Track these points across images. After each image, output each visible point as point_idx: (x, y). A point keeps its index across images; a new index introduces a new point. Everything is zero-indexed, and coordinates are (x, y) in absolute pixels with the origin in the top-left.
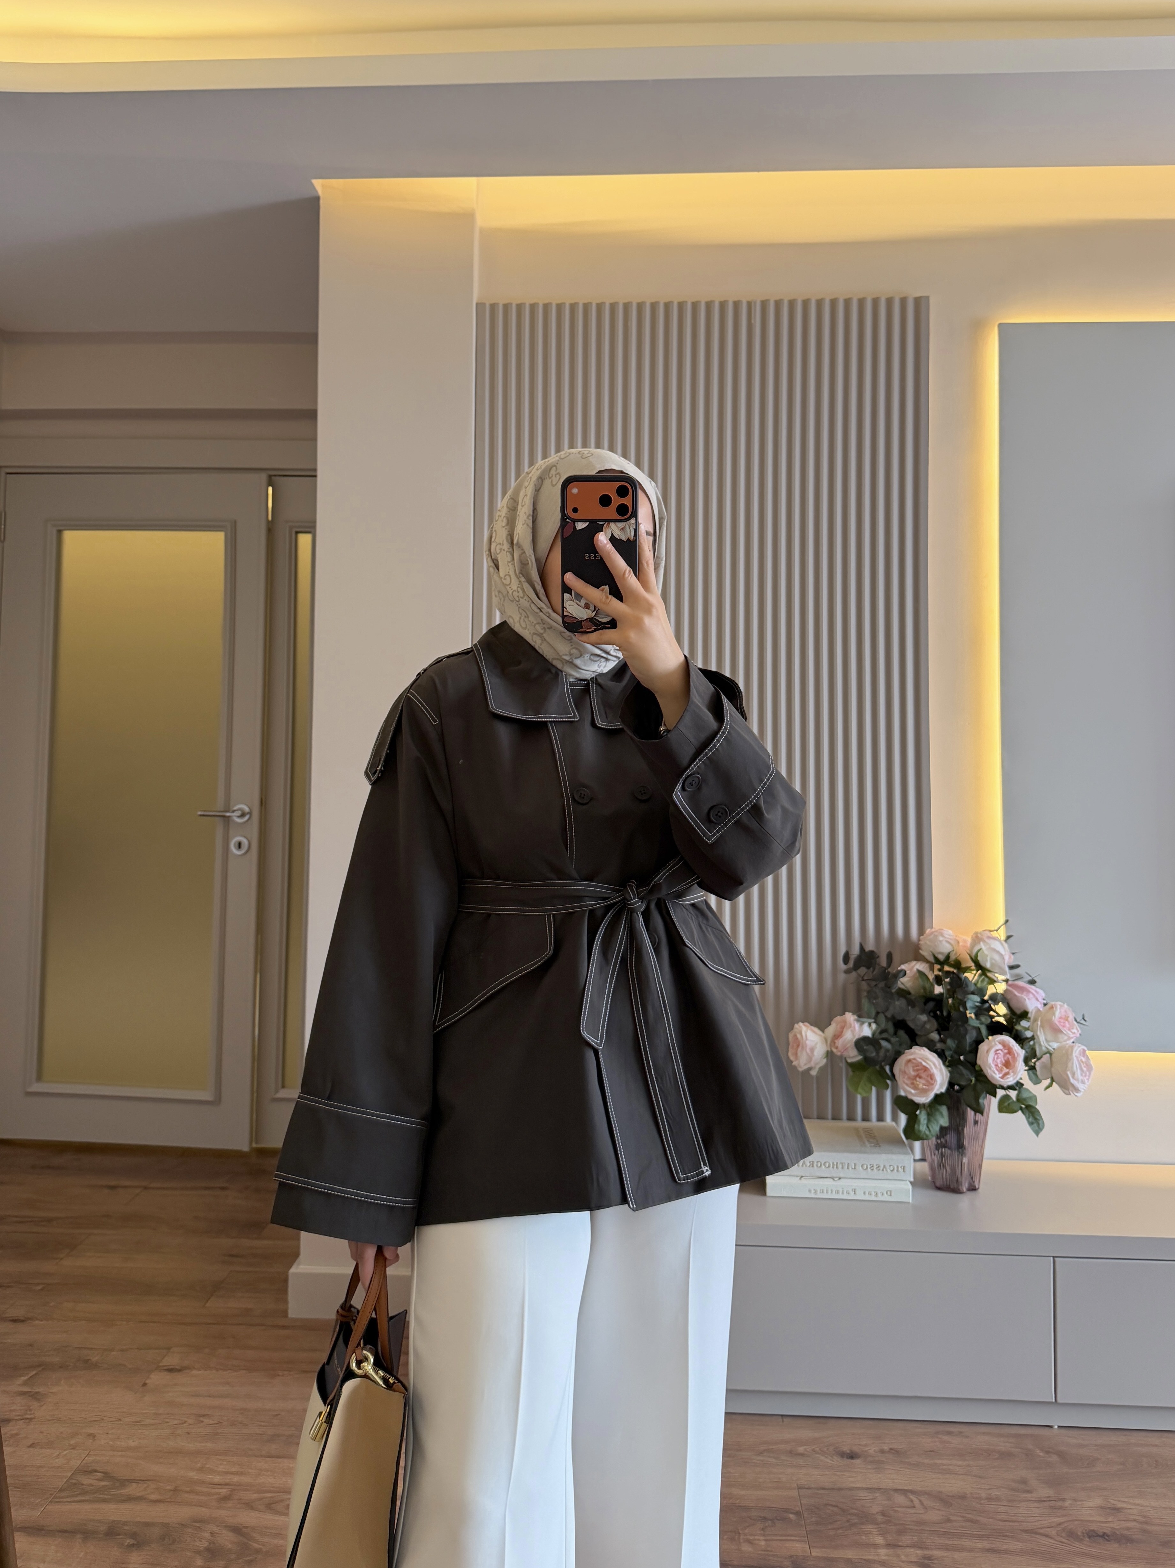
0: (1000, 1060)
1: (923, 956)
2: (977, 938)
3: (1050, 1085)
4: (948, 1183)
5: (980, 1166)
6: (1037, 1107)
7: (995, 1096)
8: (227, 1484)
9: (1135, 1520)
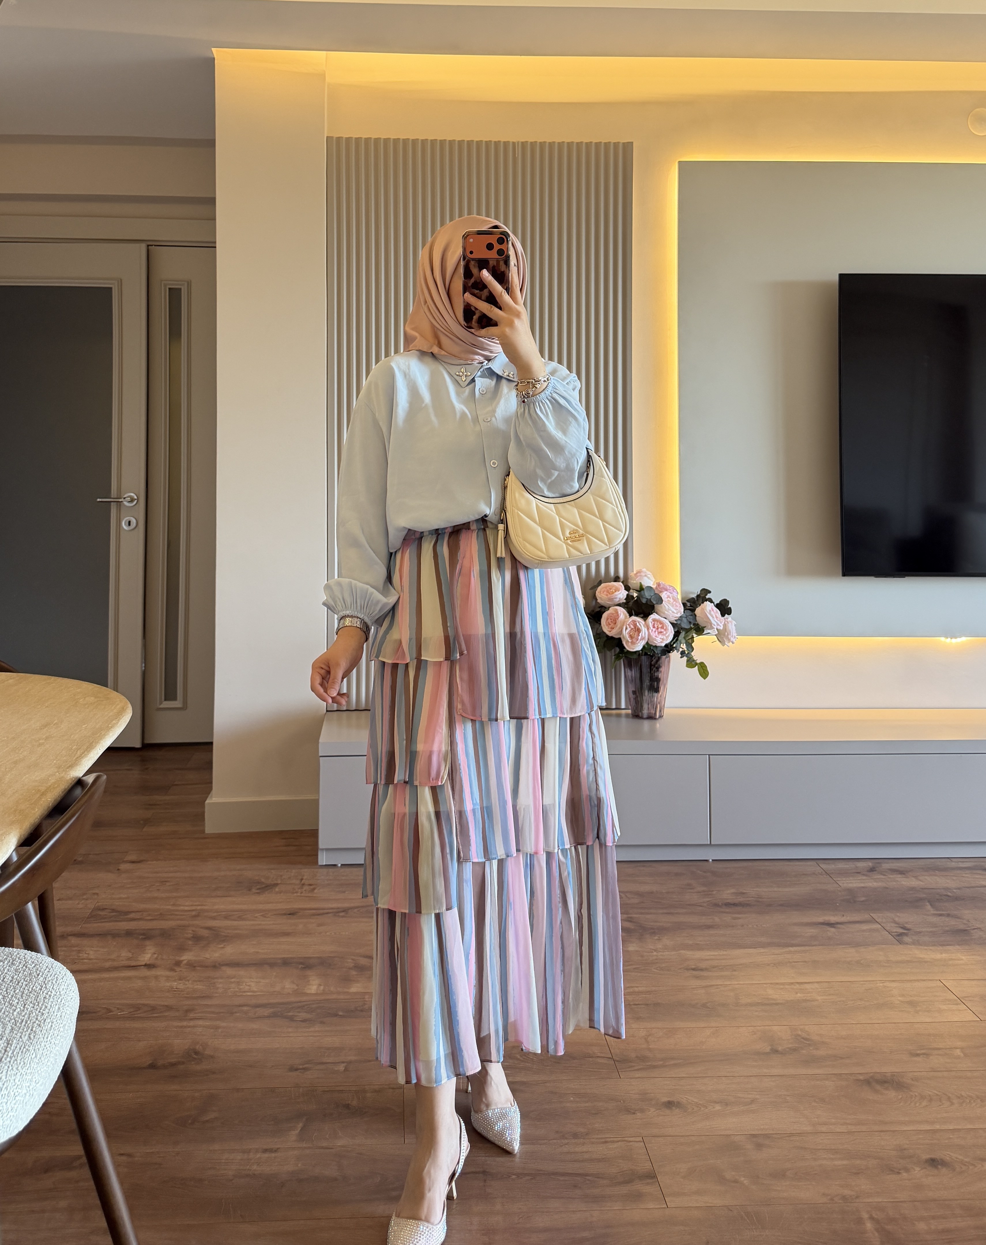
5: (664, 706)
8: (194, 910)
9: (752, 897)
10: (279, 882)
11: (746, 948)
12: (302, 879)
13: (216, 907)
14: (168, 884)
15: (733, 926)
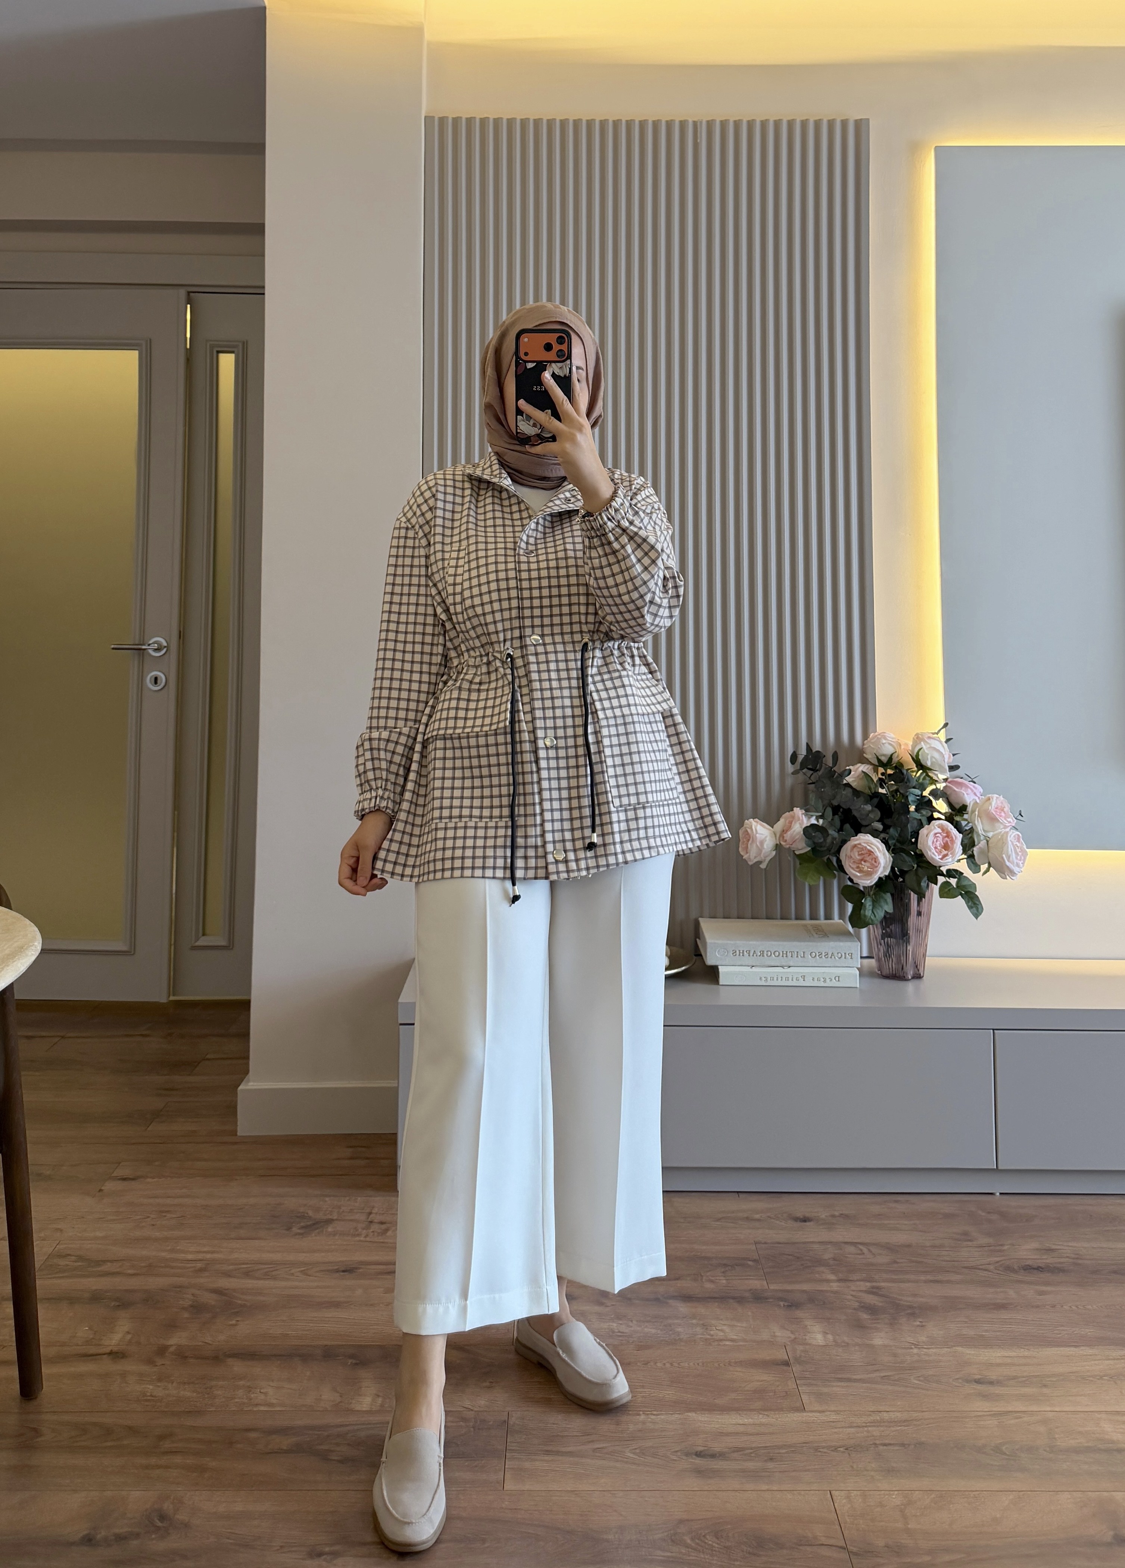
0: (940, 843)
1: (867, 759)
2: (918, 739)
3: (987, 870)
4: (894, 972)
5: (924, 956)
6: (976, 893)
7: (936, 884)
8: (200, 1260)
9: (1067, 1257)
10: (335, 1218)
11: (1062, 1346)
12: (370, 1213)
13: (236, 1255)
14: (169, 1215)
15: (1038, 1307)
